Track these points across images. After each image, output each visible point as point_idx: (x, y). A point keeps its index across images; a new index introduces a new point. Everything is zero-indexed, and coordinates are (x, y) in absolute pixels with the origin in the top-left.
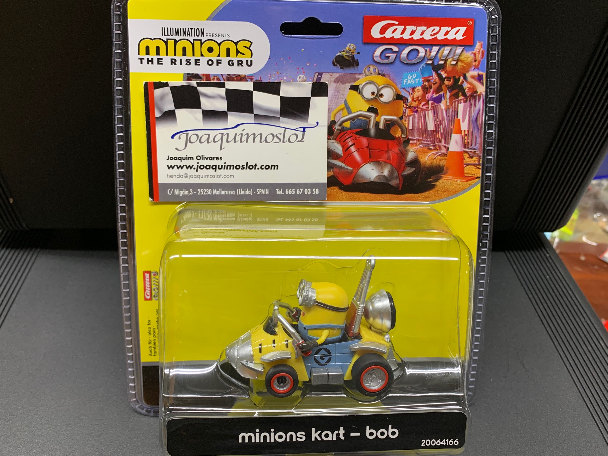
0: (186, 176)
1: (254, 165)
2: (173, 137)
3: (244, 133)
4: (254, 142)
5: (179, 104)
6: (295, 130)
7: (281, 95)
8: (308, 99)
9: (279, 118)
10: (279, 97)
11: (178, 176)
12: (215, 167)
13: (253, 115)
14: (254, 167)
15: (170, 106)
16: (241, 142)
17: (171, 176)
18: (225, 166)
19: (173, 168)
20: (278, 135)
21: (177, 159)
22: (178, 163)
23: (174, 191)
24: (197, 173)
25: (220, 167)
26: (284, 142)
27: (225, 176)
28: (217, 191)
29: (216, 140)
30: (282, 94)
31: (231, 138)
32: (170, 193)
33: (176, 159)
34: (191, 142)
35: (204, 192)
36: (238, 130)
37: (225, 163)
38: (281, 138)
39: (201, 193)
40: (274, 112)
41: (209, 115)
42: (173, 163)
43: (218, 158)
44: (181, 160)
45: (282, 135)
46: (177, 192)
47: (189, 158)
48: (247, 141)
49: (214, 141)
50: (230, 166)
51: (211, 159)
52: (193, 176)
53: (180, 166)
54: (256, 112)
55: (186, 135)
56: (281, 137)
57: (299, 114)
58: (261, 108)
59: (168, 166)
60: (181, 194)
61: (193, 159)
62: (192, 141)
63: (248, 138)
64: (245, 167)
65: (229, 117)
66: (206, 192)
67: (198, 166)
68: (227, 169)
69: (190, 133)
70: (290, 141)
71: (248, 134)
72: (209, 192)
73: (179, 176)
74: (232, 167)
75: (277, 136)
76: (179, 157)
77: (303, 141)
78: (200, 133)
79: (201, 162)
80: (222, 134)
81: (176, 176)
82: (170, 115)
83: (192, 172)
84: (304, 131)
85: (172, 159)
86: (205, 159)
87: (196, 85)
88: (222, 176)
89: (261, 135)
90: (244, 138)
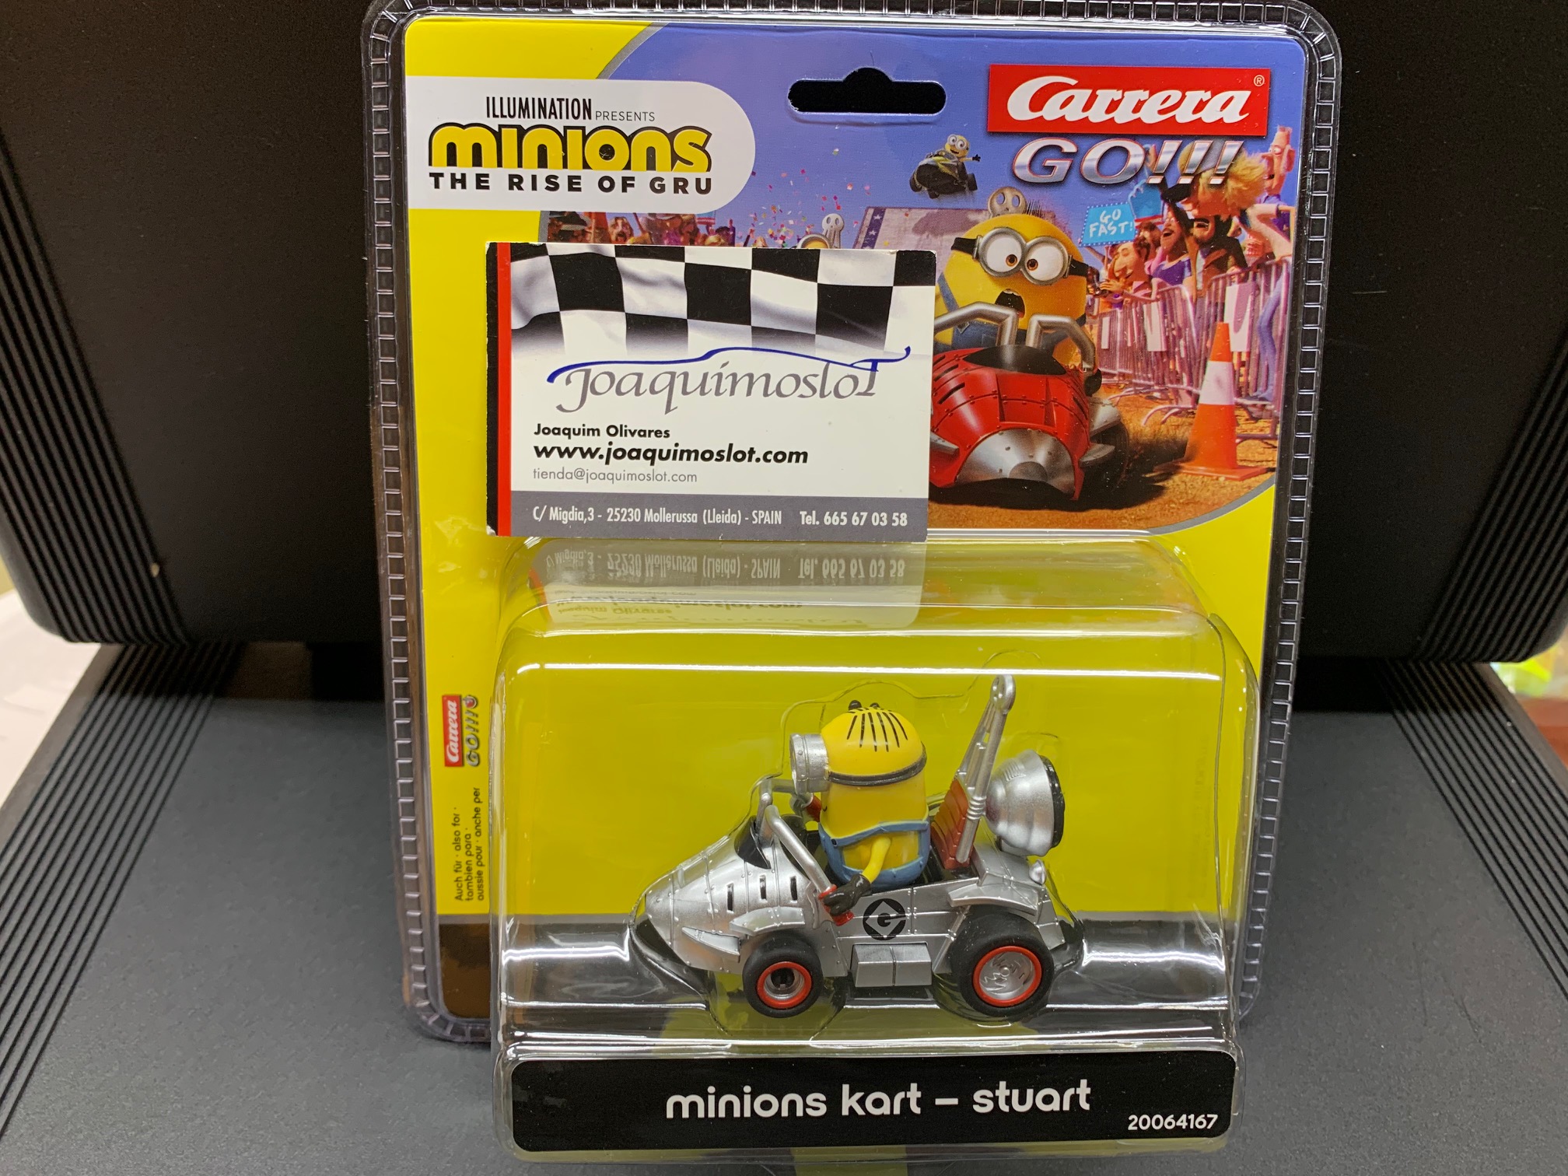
0: (580, 474)
1: (747, 451)
2: (551, 379)
3: (726, 372)
4: (749, 393)
5: (571, 298)
6: (852, 366)
7: (819, 281)
8: (886, 292)
9: (813, 336)
10: (814, 285)
11: (560, 475)
12: (652, 456)
13: (749, 327)
14: (747, 455)
15: (547, 301)
16: (718, 393)
17: (544, 475)
18: (676, 451)
19: (548, 455)
20: (809, 379)
21: (559, 434)
22: (562, 441)
23: (547, 512)
24: (607, 469)
25: (664, 455)
26: (822, 395)
27: (675, 478)
28: (654, 513)
29: (657, 389)
30: (822, 279)
31: (694, 382)
32: (538, 515)
33: (556, 431)
34: (594, 392)
35: (622, 515)
36: (712, 365)
37: (677, 445)
38: (818, 385)
39: (614, 516)
40: (801, 321)
41: (642, 326)
42: (549, 441)
43: (661, 433)
44: (569, 434)
45: (820, 379)
46: (555, 514)
47: (589, 430)
48: (732, 393)
49: (653, 391)
50: (689, 452)
51: (643, 433)
52: (597, 476)
53: (567, 449)
54: (756, 321)
55: (584, 373)
56: (817, 382)
57: (863, 328)
58: (767, 312)
59: (536, 448)
60: (566, 519)
61: (599, 435)
62: (598, 388)
63: (734, 383)
64: (725, 454)
65: (691, 332)
66: (628, 516)
67: (609, 450)
68: (681, 458)
69: (595, 370)
70: (837, 394)
71: (734, 375)
72: (635, 515)
73: (563, 475)
74: (693, 455)
75: (806, 381)
76: (565, 429)
77: (872, 394)
78: (619, 371)
79: (620, 442)
80: (673, 374)
81: (556, 475)
82: (546, 325)
83: (594, 465)
84: (874, 369)
85: (547, 431)
86: (628, 433)
87: (612, 253)
88: (669, 477)
89: (768, 377)
90: (726, 384)
